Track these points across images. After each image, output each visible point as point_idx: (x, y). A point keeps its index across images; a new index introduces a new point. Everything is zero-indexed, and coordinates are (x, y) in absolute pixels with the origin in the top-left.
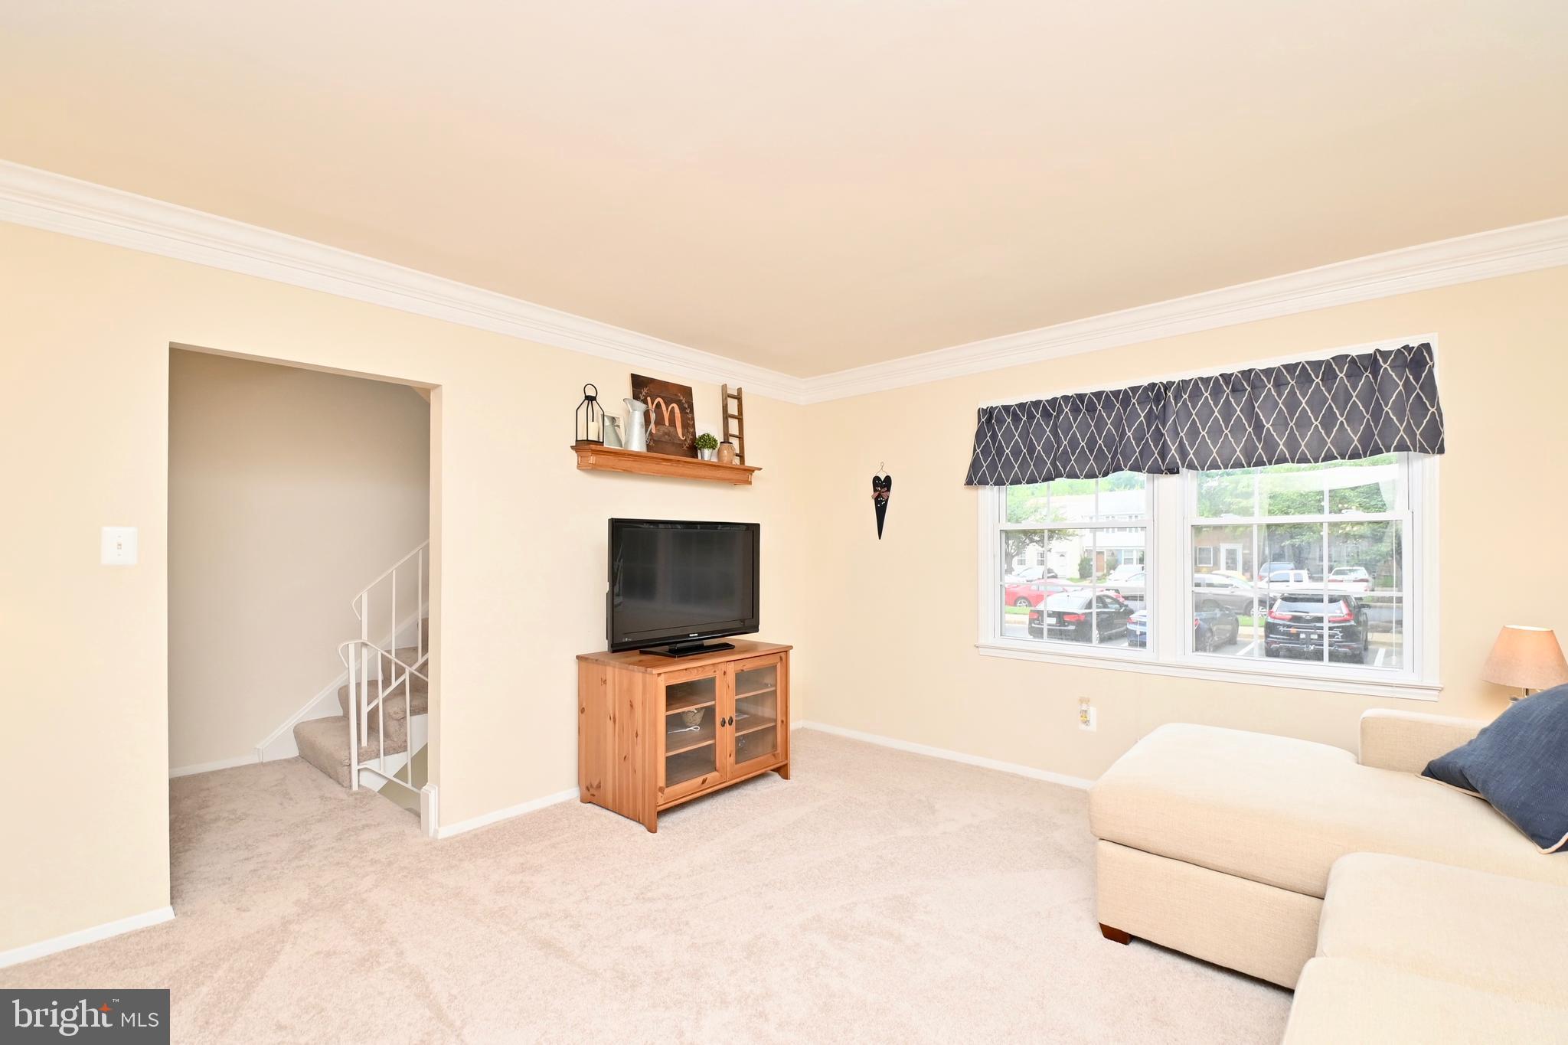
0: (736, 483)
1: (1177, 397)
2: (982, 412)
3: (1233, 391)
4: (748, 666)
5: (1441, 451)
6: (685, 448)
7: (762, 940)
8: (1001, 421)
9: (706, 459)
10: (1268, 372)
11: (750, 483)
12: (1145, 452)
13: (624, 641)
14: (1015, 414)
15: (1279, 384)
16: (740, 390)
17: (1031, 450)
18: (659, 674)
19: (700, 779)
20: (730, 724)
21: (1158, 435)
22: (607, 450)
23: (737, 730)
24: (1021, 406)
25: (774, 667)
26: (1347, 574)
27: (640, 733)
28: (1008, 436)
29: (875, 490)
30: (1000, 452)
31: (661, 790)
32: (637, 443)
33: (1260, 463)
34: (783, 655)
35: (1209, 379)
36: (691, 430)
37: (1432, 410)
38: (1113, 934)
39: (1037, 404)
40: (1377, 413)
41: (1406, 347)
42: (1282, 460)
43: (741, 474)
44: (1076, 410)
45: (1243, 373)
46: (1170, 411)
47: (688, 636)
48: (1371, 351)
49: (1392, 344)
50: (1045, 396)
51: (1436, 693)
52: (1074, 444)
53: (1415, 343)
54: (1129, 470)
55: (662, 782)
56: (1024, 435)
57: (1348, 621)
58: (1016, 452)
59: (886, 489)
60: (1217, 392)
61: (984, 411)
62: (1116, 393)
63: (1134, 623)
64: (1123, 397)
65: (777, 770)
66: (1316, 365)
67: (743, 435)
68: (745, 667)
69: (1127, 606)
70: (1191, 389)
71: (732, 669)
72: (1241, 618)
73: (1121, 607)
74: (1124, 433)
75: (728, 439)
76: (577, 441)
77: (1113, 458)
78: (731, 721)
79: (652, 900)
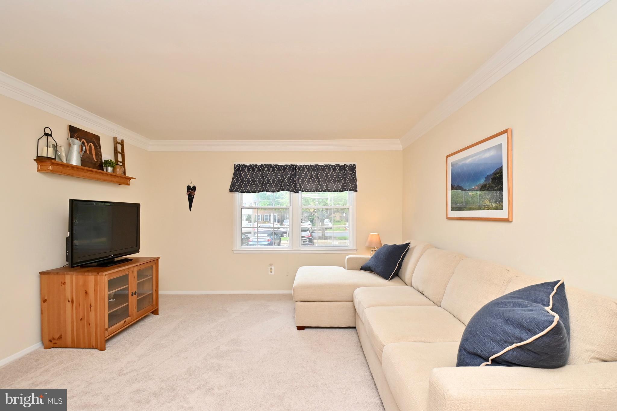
0: (120, 184)
1: (299, 170)
2: (235, 166)
3: (313, 170)
4: (142, 267)
5: (357, 191)
6: (97, 165)
7: (191, 369)
8: (243, 170)
9: (109, 172)
10: (321, 166)
11: (129, 185)
12: (290, 186)
13: (79, 261)
14: (248, 168)
15: (324, 170)
16: (122, 141)
17: (254, 181)
18: (105, 275)
19: (123, 322)
20: (135, 294)
21: (293, 180)
22: (58, 163)
23: (138, 297)
24: (251, 166)
25: (152, 267)
26: (305, 223)
27: (93, 305)
28: (246, 176)
29: (188, 191)
30: (243, 181)
31: (107, 330)
32: (75, 161)
33: (319, 191)
34: (156, 261)
35: (307, 166)
36: (100, 157)
37: (356, 181)
38: (300, 328)
39: (256, 166)
40: (345, 180)
41: (351, 164)
42: (325, 191)
43: (125, 180)
44: (269, 170)
45: (315, 165)
46: (297, 174)
47: (109, 256)
48: (344, 164)
49: (348, 163)
50: (259, 163)
51: (356, 251)
52: (268, 180)
53: (352, 164)
54: (286, 191)
55: (107, 327)
56: (252, 176)
57: (310, 237)
58: (248, 181)
59: (193, 191)
60: (309, 170)
61: (237, 166)
62: (281, 166)
63: (251, 241)
64: (284, 167)
65: (153, 313)
66: (332, 166)
67: (124, 162)
68: (141, 268)
69: (247, 236)
70: (303, 168)
71: (135, 270)
72: (281, 238)
73: (245, 236)
74: (284, 179)
75: (118, 163)
76: (37, 156)
77: (281, 187)
78: (136, 293)
79: (127, 373)
